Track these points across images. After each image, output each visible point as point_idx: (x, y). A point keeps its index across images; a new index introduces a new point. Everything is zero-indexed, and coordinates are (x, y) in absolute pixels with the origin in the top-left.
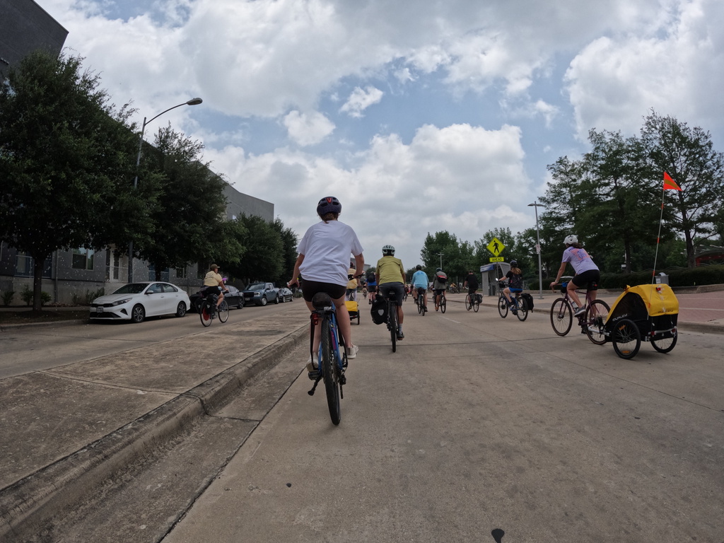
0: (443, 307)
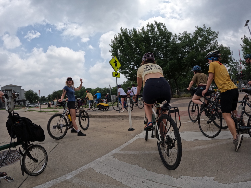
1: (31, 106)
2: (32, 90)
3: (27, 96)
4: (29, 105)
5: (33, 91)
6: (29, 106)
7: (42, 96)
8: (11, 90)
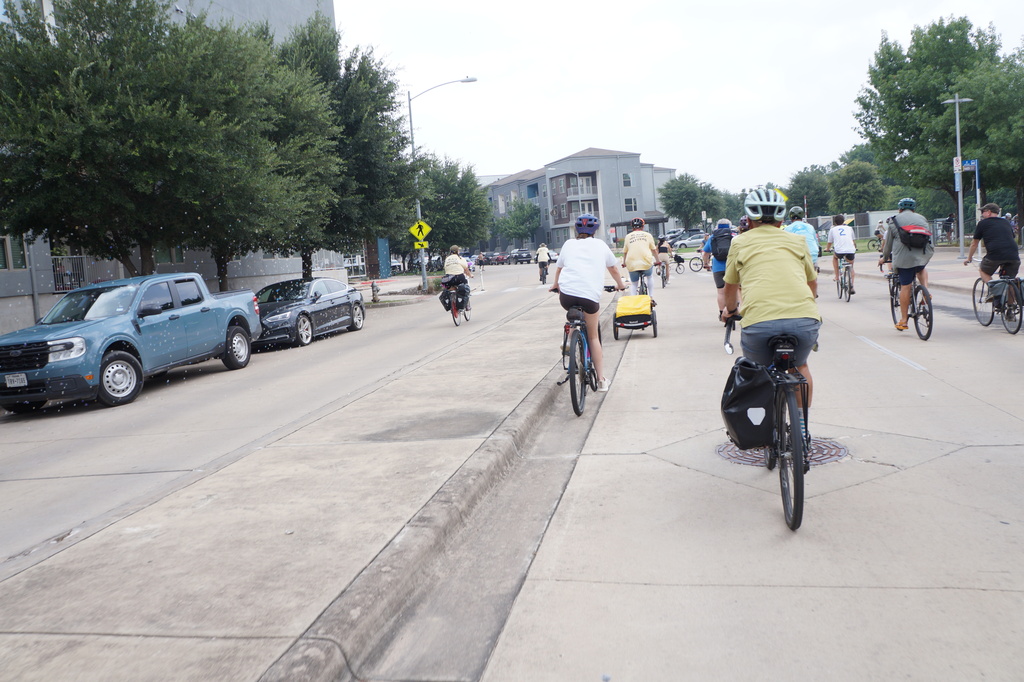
0: (921, 319)
1: (686, 242)
2: (690, 174)
3: (669, 202)
4: (680, 239)
5: (697, 177)
6: (679, 243)
8: (592, 175)
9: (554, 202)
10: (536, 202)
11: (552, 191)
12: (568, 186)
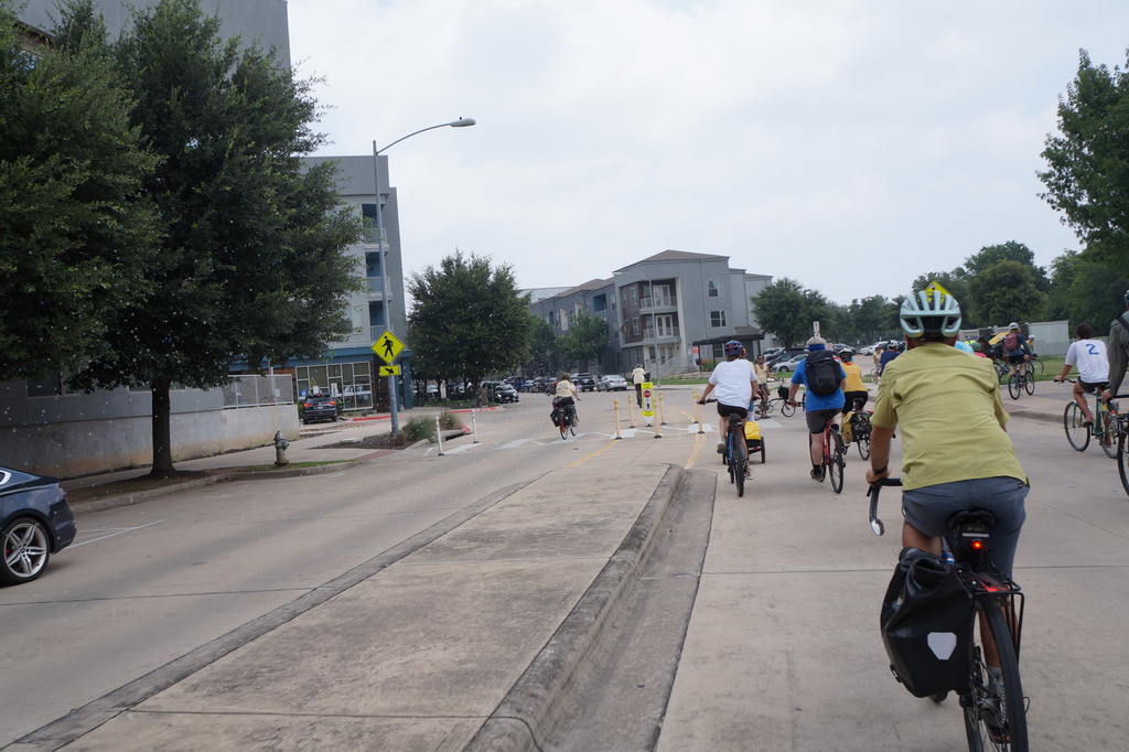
2: (791, 278)
3: (765, 315)
4: (780, 361)
5: (800, 283)
6: (778, 365)
7: (859, 303)
8: (670, 284)
9: (625, 315)
10: (603, 316)
11: (623, 302)
12: (641, 296)
